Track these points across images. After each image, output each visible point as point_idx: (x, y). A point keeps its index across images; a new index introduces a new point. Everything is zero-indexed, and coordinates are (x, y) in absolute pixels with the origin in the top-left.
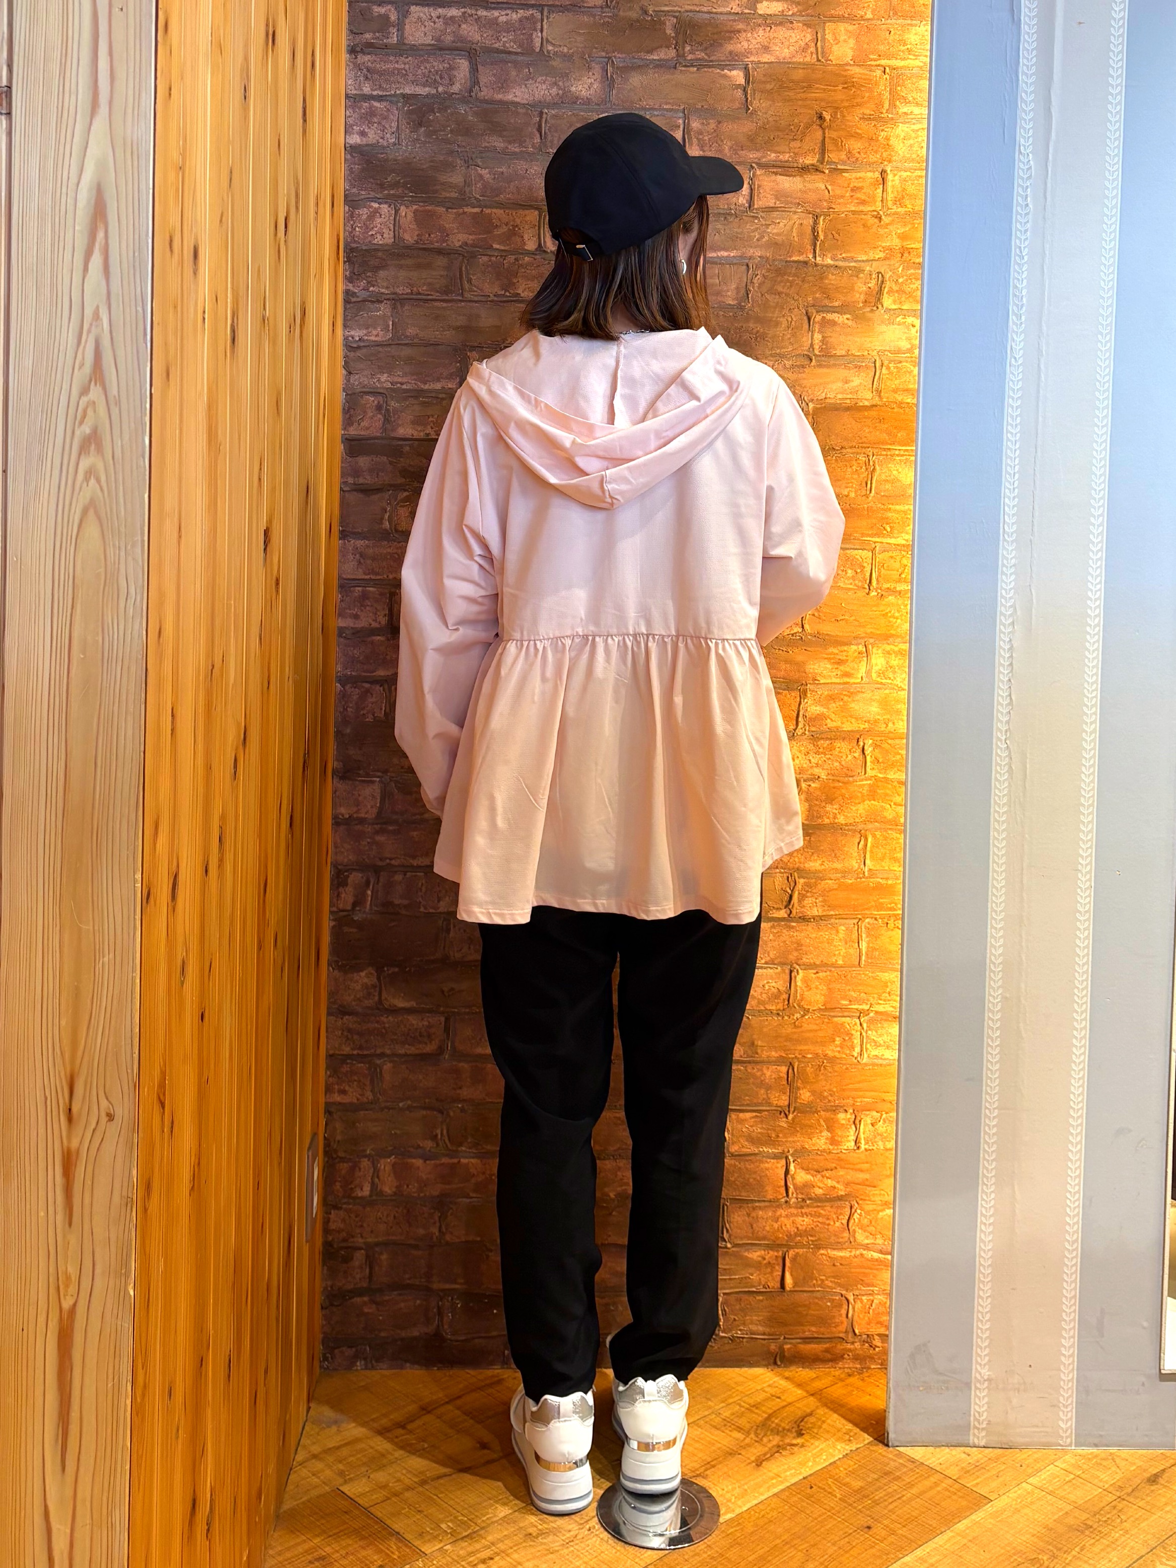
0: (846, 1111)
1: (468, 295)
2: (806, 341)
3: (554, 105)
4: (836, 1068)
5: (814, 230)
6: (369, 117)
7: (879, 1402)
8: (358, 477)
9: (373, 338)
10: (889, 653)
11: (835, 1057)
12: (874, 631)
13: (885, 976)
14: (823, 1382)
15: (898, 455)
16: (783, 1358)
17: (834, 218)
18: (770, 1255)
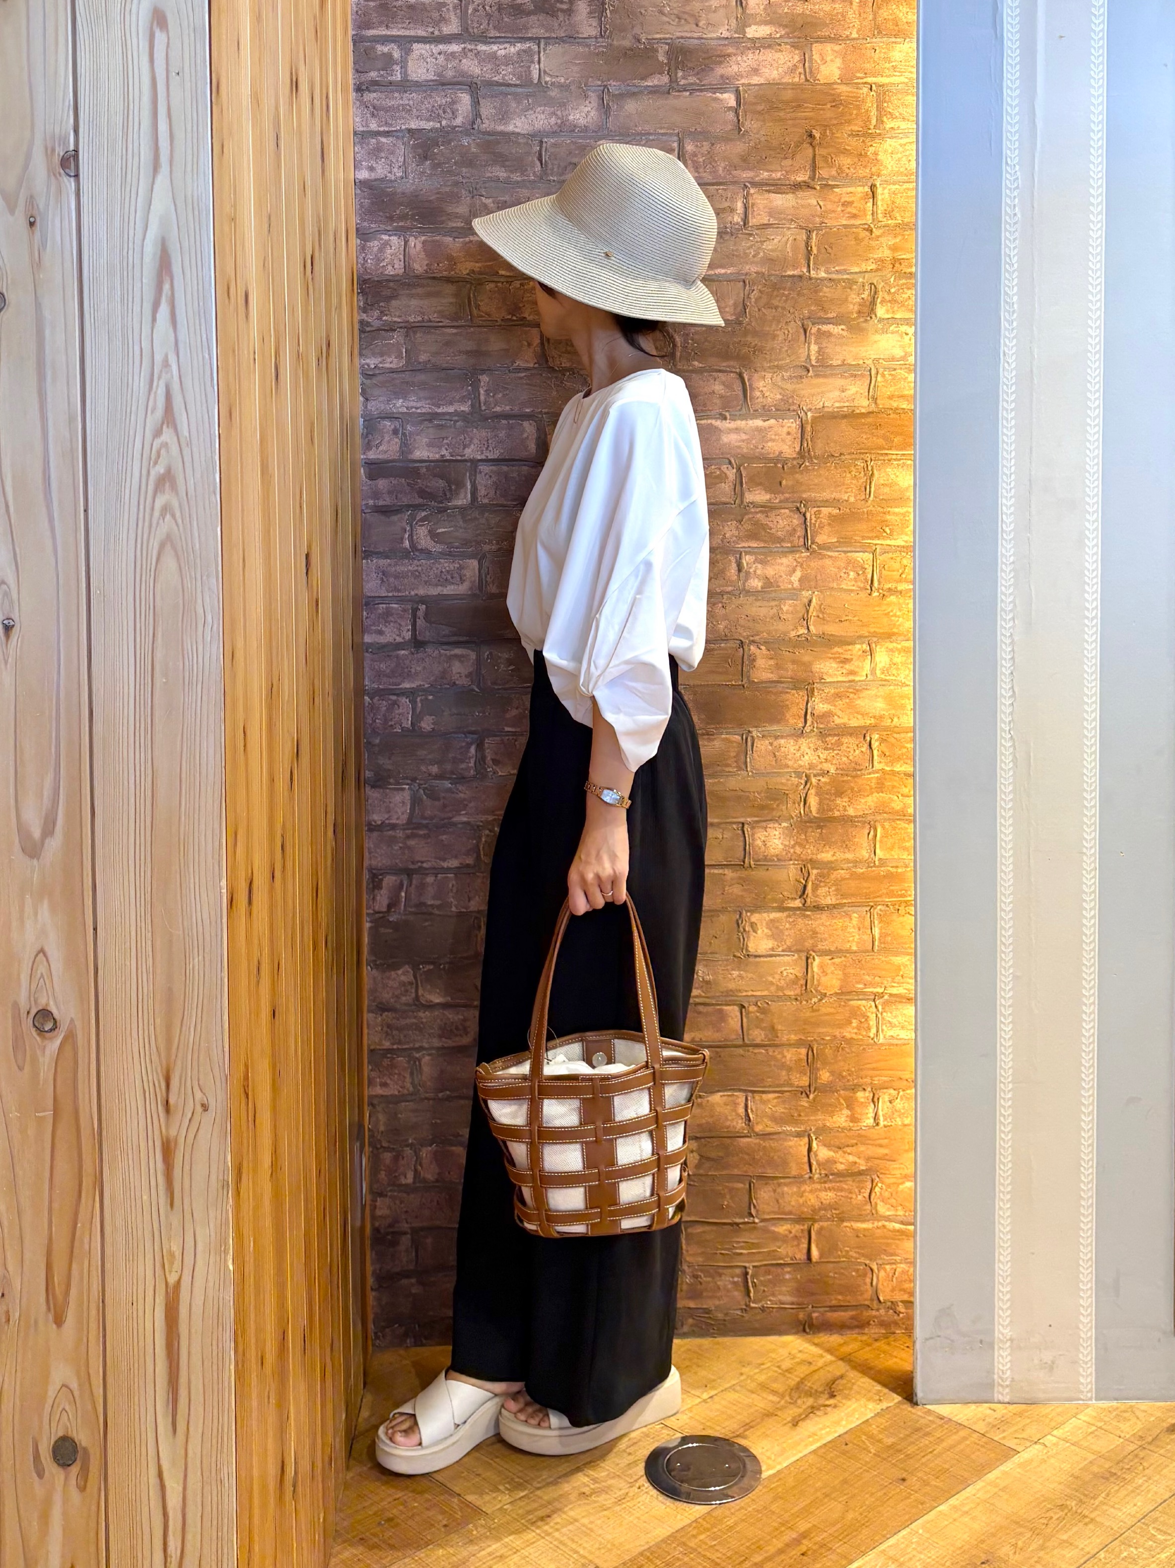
0: (864, 1089)
1: (476, 321)
2: (803, 352)
3: (554, 133)
4: (854, 1049)
5: (807, 245)
6: (376, 152)
7: (906, 1364)
8: (378, 499)
9: (387, 365)
10: (892, 650)
11: (852, 1038)
12: (877, 630)
13: (898, 960)
14: (851, 1347)
15: (895, 460)
16: (812, 1326)
17: (826, 232)
18: (796, 1228)
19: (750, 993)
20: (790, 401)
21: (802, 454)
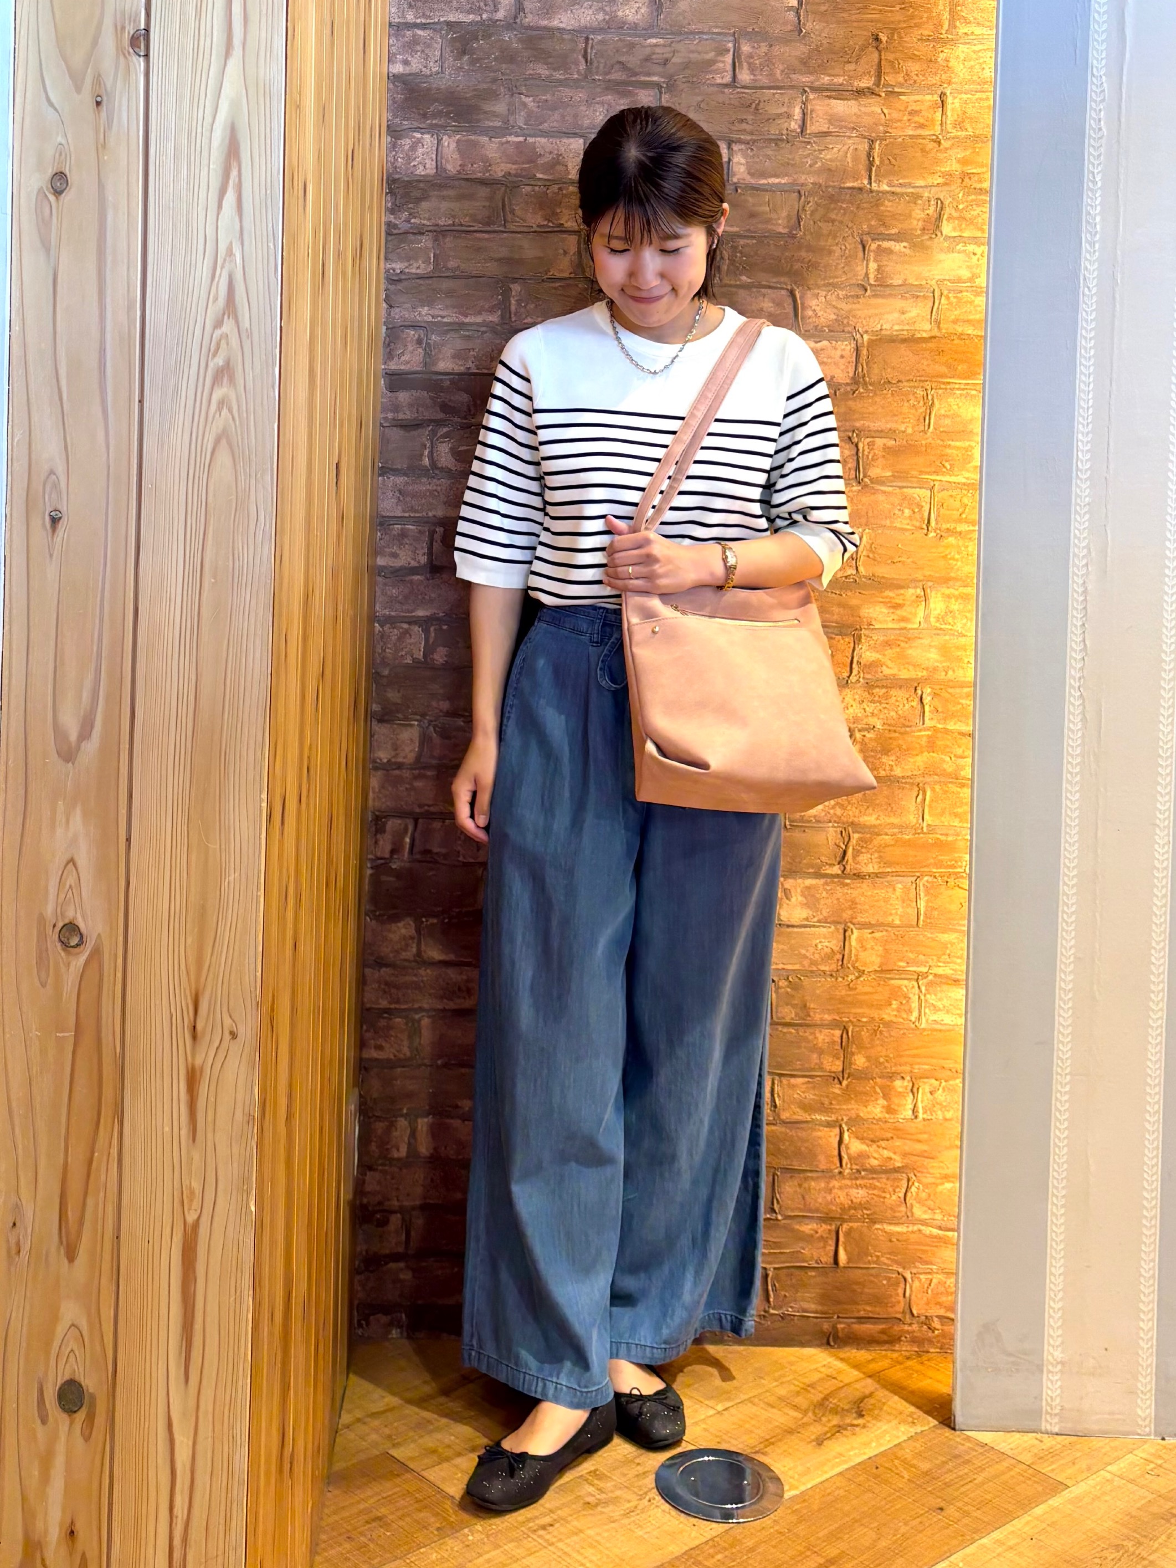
0: (903, 1078)
1: (508, 225)
2: (861, 270)
3: (601, 30)
4: (892, 1033)
5: (869, 155)
6: (411, 45)
7: (945, 1386)
8: (398, 412)
9: (414, 271)
10: (949, 597)
11: (891, 1021)
12: (932, 574)
13: (945, 937)
14: (880, 1364)
15: (958, 389)
16: (836, 1338)
17: (890, 143)
18: (823, 1229)
19: (781, 966)
20: (845, 321)
21: (856, 380)
